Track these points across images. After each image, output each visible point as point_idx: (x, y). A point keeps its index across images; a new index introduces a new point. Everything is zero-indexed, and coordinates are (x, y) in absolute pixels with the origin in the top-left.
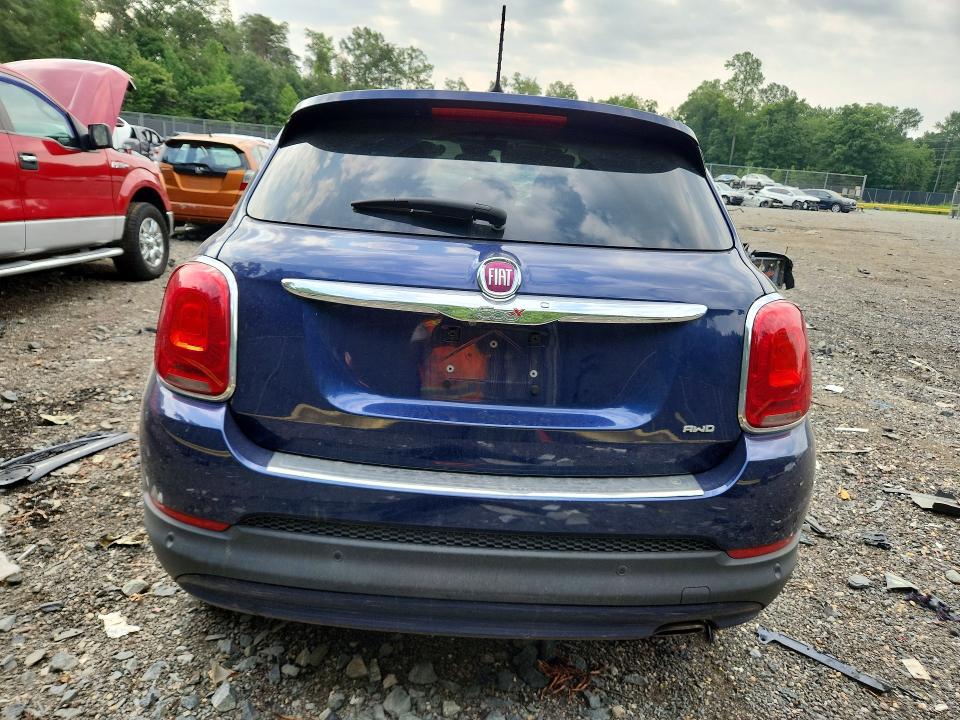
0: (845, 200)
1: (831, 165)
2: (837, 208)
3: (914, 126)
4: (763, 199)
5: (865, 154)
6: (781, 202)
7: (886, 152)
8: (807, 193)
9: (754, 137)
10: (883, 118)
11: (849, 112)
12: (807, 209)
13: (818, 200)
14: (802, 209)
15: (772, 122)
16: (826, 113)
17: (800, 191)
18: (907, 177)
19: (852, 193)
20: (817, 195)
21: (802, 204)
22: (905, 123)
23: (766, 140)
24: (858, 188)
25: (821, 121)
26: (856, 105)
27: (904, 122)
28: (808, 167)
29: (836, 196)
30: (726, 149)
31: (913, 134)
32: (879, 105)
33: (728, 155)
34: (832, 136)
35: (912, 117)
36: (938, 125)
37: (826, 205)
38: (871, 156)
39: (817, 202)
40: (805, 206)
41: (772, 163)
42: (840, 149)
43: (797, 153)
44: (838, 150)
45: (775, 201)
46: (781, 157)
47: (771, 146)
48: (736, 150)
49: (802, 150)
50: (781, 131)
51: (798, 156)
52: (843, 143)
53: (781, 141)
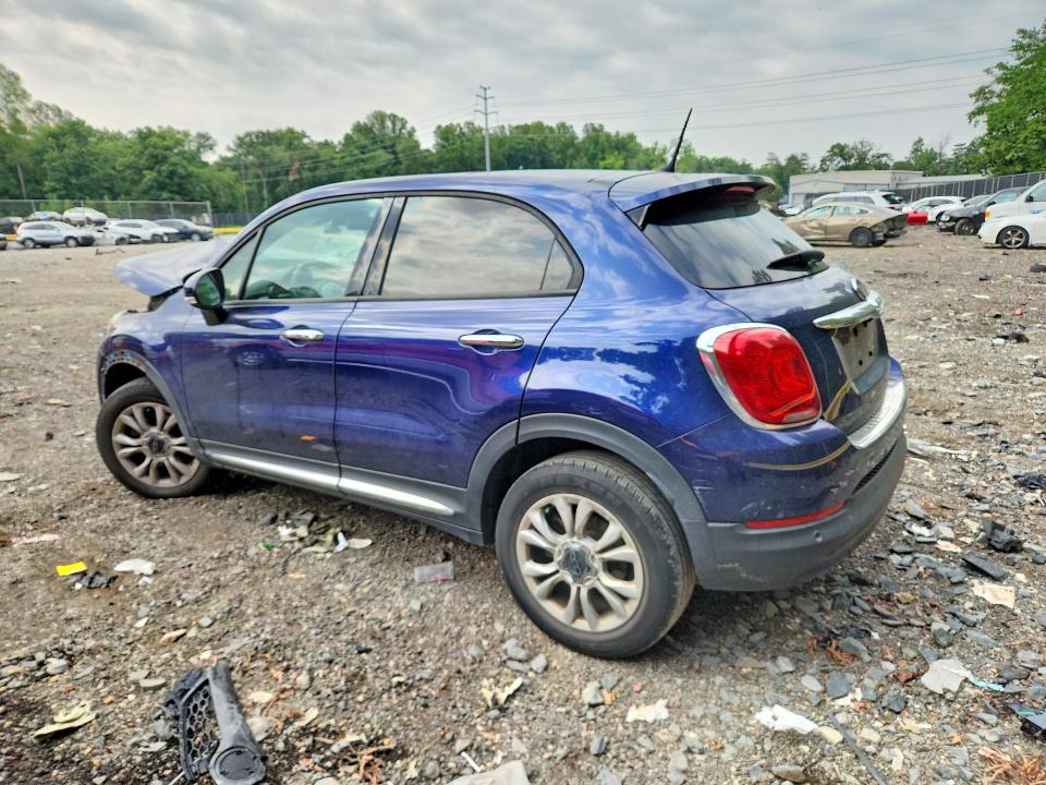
0: (202, 229)
1: (146, 192)
2: (196, 237)
3: (211, 149)
4: (117, 236)
5: (176, 180)
6: (138, 238)
7: (197, 177)
8: (161, 225)
9: (45, 165)
10: (179, 143)
11: (144, 136)
12: (169, 242)
13: (176, 231)
14: (163, 242)
15: (61, 147)
16: (117, 137)
17: (152, 223)
18: (223, 200)
19: (201, 220)
20: (171, 225)
21: (161, 237)
22: (203, 147)
23: (61, 168)
24: (205, 215)
25: (116, 145)
26: (149, 130)
27: (201, 146)
28: (122, 196)
29: (191, 225)
30: (14, 181)
31: (210, 158)
32: (170, 129)
33: (19, 186)
34: (136, 162)
35: (205, 142)
36: (229, 149)
37: (185, 236)
38: (184, 181)
39: (177, 234)
40: (166, 239)
41: (78, 195)
42: (149, 176)
43: (106, 181)
44: (148, 177)
45: (132, 236)
46: (87, 186)
47: (70, 174)
48: (27, 181)
49: (109, 178)
50: (75, 157)
51: (107, 185)
52: (151, 169)
53: (80, 169)
